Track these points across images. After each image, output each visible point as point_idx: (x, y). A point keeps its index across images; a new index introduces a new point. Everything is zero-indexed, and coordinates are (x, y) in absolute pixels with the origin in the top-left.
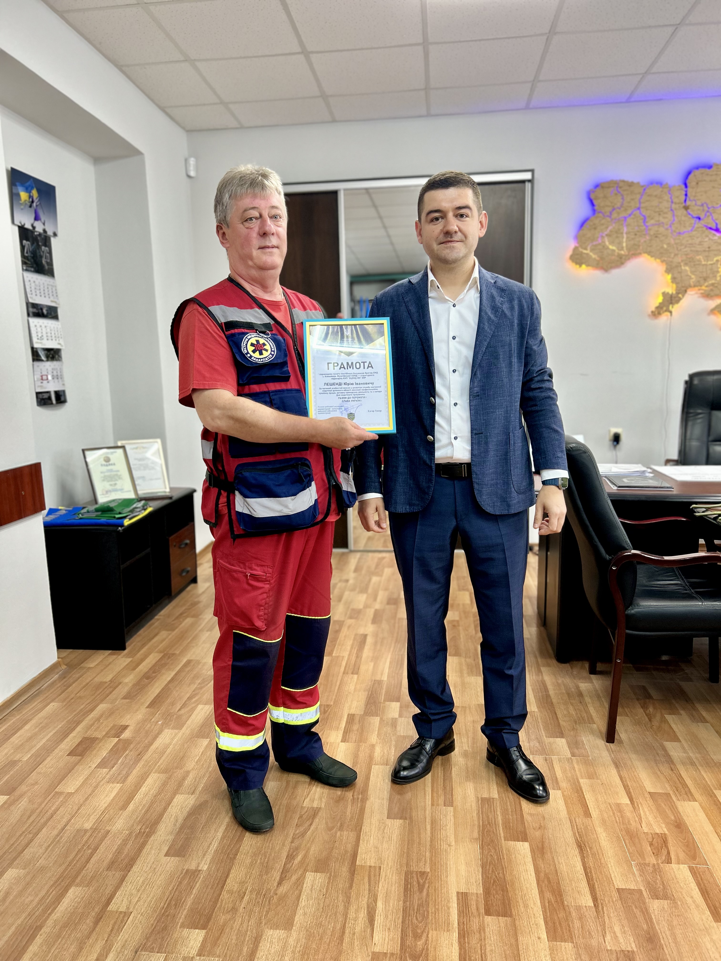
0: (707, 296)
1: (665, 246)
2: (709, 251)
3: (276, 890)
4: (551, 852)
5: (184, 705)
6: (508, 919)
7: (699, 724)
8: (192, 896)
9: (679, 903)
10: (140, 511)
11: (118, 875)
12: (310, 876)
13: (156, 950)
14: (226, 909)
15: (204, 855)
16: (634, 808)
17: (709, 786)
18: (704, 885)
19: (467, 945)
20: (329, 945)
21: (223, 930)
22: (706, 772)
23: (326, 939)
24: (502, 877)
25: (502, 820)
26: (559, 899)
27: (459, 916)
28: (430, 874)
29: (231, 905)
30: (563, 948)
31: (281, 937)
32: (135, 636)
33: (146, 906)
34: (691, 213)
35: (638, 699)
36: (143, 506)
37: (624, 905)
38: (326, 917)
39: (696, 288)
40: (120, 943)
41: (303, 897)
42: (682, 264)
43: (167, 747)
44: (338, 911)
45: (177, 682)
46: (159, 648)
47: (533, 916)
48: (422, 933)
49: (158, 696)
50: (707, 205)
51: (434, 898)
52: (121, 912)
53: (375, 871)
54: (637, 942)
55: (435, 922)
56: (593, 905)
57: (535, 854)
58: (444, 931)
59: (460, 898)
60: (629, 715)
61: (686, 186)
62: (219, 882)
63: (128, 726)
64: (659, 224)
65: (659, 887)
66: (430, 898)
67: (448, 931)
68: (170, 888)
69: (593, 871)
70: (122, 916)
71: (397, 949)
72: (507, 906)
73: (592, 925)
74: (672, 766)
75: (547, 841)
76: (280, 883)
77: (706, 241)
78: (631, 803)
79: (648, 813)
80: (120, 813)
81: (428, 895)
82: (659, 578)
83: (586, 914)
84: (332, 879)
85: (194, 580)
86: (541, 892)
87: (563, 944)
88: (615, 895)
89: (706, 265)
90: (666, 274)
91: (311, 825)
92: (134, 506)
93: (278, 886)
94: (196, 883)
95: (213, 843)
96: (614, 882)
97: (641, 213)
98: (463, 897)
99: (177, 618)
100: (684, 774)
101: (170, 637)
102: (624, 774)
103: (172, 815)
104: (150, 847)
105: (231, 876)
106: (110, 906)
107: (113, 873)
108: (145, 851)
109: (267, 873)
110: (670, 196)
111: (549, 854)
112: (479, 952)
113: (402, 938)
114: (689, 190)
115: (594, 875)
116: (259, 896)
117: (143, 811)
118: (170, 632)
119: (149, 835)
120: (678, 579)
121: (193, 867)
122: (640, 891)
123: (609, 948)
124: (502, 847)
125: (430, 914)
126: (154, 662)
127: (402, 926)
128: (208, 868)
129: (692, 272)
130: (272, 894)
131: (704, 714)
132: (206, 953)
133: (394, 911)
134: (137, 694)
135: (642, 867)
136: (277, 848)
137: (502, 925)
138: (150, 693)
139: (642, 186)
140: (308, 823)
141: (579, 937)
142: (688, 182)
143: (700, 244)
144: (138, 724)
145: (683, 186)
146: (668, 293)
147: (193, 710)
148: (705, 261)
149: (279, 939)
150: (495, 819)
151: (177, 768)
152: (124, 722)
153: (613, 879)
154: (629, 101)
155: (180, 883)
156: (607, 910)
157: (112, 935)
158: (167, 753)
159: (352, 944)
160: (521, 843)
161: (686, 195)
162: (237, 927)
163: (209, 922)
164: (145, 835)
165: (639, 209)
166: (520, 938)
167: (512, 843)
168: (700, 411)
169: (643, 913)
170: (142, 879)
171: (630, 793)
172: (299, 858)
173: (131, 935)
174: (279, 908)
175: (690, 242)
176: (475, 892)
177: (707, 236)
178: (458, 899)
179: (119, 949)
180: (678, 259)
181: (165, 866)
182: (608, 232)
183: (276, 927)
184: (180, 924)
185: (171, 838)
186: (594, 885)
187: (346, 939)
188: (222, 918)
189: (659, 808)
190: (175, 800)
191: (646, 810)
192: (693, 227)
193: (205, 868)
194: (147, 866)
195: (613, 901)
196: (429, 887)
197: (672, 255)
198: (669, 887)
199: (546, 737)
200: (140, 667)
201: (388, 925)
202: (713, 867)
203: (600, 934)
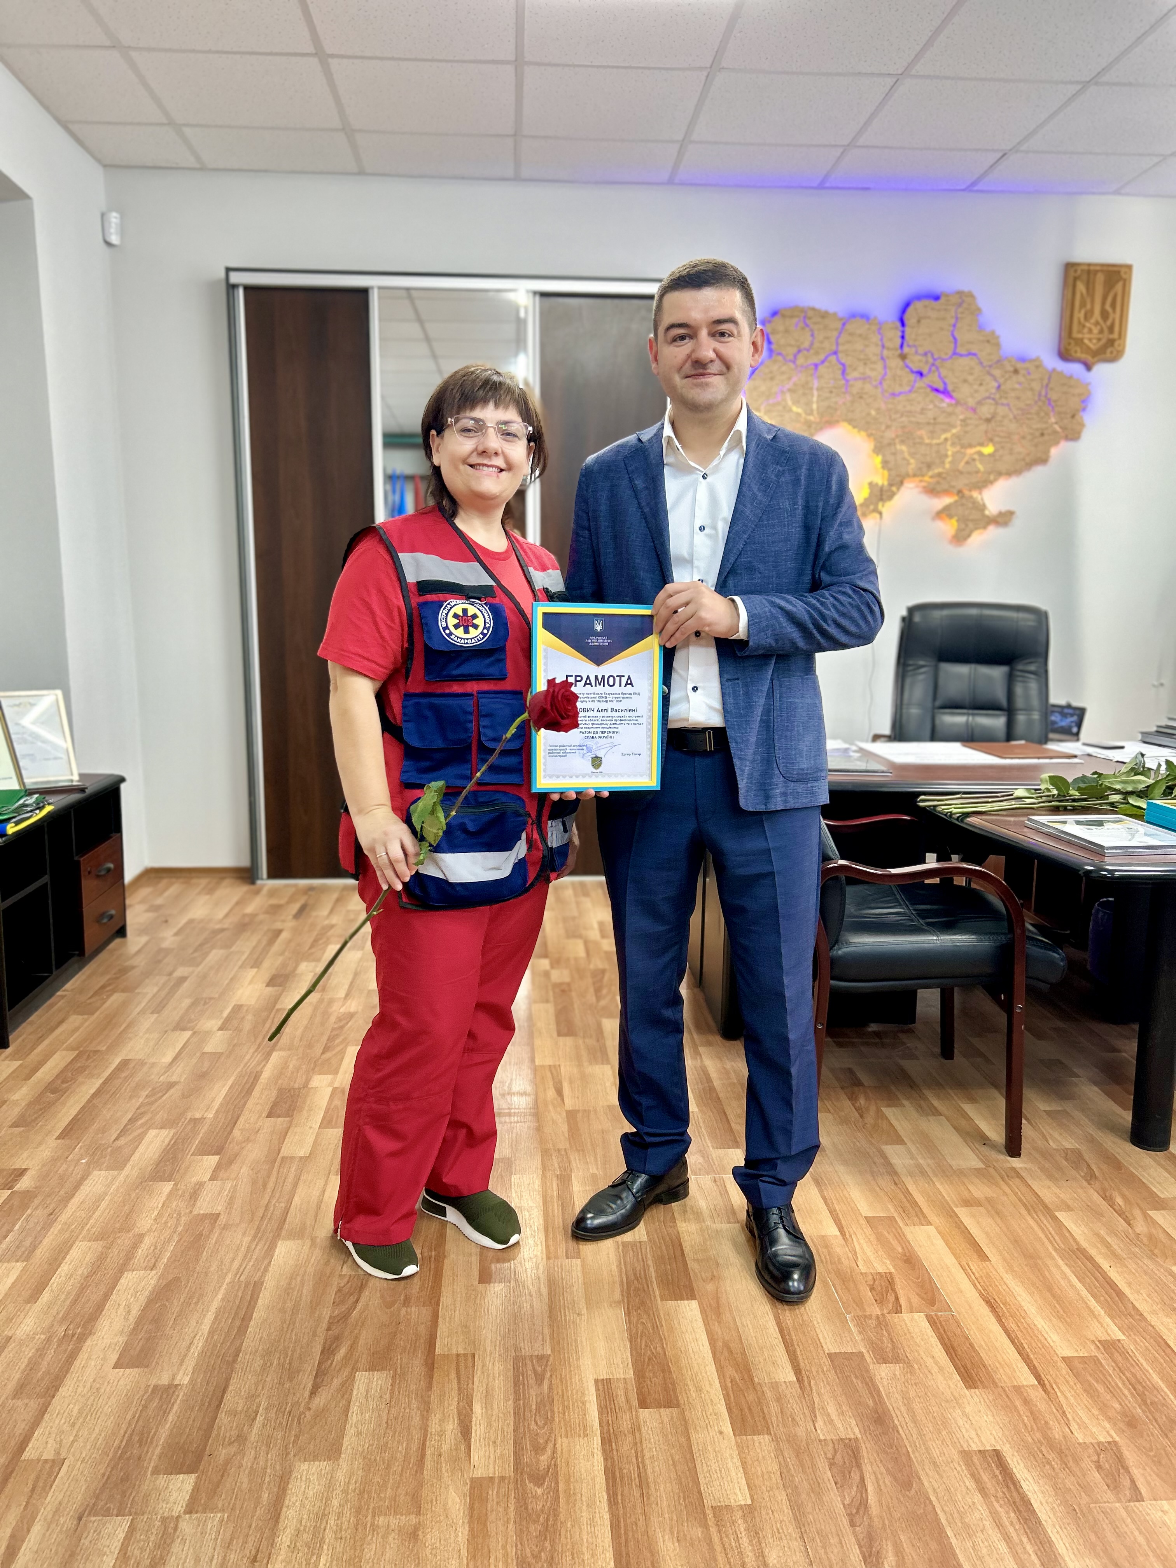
0: (932, 491)
1: (873, 413)
2: (935, 424)
3: (308, 1403)
4: (731, 1311)
5: (123, 1132)
6: (675, 1411)
7: (930, 1118)
8: (167, 1426)
9: (916, 1367)
10: (31, 811)
11: (34, 1405)
12: (362, 1379)
13: (115, 1512)
14: (227, 1440)
15: (183, 1361)
16: (845, 1240)
17: (948, 1203)
18: (949, 1339)
19: (615, 1453)
20: (401, 1475)
21: (225, 1471)
22: (942, 1183)
23: (397, 1467)
24: (661, 1352)
25: (656, 1272)
26: (746, 1376)
27: (600, 1413)
28: (551, 1358)
29: (234, 1433)
30: (757, 1444)
31: (323, 1472)
32: (24, 1025)
33: (89, 1447)
34: (911, 365)
35: (842, 1088)
36: (37, 803)
37: (840, 1375)
38: (393, 1436)
39: (917, 479)
40: (49, 1507)
41: (354, 1409)
42: (897, 441)
43: (100, 1198)
44: (413, 1423)
45: (108, 1096)
46: (69, 1042)
47: (709, 1402)
48: (547, 1442)
49: (75, 1120)
50: (932, 355)
51: (560, 1391)
52: (46, 1461)
53: (466, 1360)
54: (861, 1426)
55: (565, 1425)
56: (795, 1379)
57: (707, 1316)
58: (580, 1436)
59: (601, 1387)
60: (832, 1111)
61: (903, 324)
62: (211, 1399)
63: (26, 1170)
64: (865, 379)
65: (887, 1347)
66: (555, 1392)
67: (585, 1435)
68: (129, 1417)
69: (792, 1333)
70: (48, 1466)
71: (510, 1471)
72: (672, 1393)
73: (795, 1406)
74: (895, 1178)
75: (724, 1295)
76: (313, 1392)
77: (930, 410)
78: (841, 1234)
79: (865, 1246)
80: (27, 1308)
81: (550, 1388)
82: (873, 905)
83: (787, 1392)
84: (398, 1377)
85: (121, 932)
86: (720, 1369)
87: (755, 1437)
88: (826, 1363)
89: (930, 445)
90: (875, 455)
91: (357, 1301)
92: (21, 802)
93: (310, 1397)
94: (173, 1405)
95: (195, 1342)
96: (824, 1345)
97: (838, 360)
98: (605, 1387)
99: (96, 993)
100: (912, 1188)
101: (87, 1024)
102: (829, 1194)
103: (119, 1305)
104: (86, 1356)
105: (230, 1388)
106: (25, 1453)
107: (26, 1401)
108: (77, 1363)
109: (291, 1379)
110: (879, 337)
111: (728, 1315)
112: (634, 1460)
113: (515, 1453)
114: (908, 330)
115: (794, 1337)
116: (281, 1415)
117: (68, 1303)
118: (86, 1017)
119: (82, 1338)
120: (900, 906)
121: (165, 1380)
122: (861, 1354)
123: (822, 1437)
124: (657, 1310)
125: (556, 1414)
126: (62, 1065)
127: (515, 1436)
128: (191, 1380)
129: (912, 455)
130: (302, 1409)
131: (936, 1103)
132: (200, 1508)
133: (501, 1415)
134: (36, 1118)
135: (862, 1321)
136: (305, 1341)
137: (666, 1420)
138: (60, 1115)
139: (841, 319)
140: (352, 1299)
141: (778, 1425)
142: (907, 317)
143: (923, 411)
144: (43, 1165)
145: (898, 324)
146: (877, 484)
147: (141, 1137)
148: (929, 438)
149: (320, 1476)
150: (645, 1270)
151: (121, 1230)
152: (19, 1164)
153: (822, 1340)
154: (821, 186)
155: (145, 1407)
156: (816, 1384)
157: (35, 1496)
158: (102, 1208)
159: (438, 1469)
160: (686, 1302)
161: (903, 337)
162: (249, 1465)
163: (200, 1462)
164: (75, 1338)
165: (835, 353)
166: (693, 1436)
167: (672, 1304)
168: (921, 663)
169: (867, 1384)
170: (77, 1408)
171: (839, 1220)
172: (342, 1351)
173: (68, 1493)
174: (314, 1430)
175: (909, 408)
176: (622, 1376)
177: (932, 402)
178: (597, 1390)
179: (50, 1516)
180: (890, 434)
181: (115, 1383)
182: (790, 385)
183: (314, 1457)
184: (150, 1469)
185: (122, 1339)
186: (795, 1352)
187: (429, 1463)
188: (223, 1453)
189: (880, 1238)
190: (122, 1281)
191: (862, 1241)
192: (913, 387)
193: (186, 1380)
194: (84, 1387)
195: (823, 1371)
196: (551, 1376)
197: (883, 427)
198: (900, 1346)
199: (713, 1148)
200: (39, 1074)
201: (493, 1438)
202: (958, 1312)
203: (809, 1418)
